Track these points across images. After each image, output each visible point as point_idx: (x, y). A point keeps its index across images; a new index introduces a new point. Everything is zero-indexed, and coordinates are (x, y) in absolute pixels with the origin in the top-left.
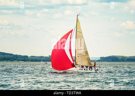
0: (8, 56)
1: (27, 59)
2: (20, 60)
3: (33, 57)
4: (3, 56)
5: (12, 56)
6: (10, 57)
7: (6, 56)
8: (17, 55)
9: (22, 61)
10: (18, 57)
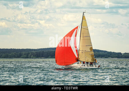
0: (102, 53)
1: (120, 56)
2: (114, 57)
3: (127, 54)
4: (98, 53)
5: (106, 53)
6: (105, 54)
7: (101, 53)
8: (111, 52)
9: (116, 57)
10: (112, 54)
